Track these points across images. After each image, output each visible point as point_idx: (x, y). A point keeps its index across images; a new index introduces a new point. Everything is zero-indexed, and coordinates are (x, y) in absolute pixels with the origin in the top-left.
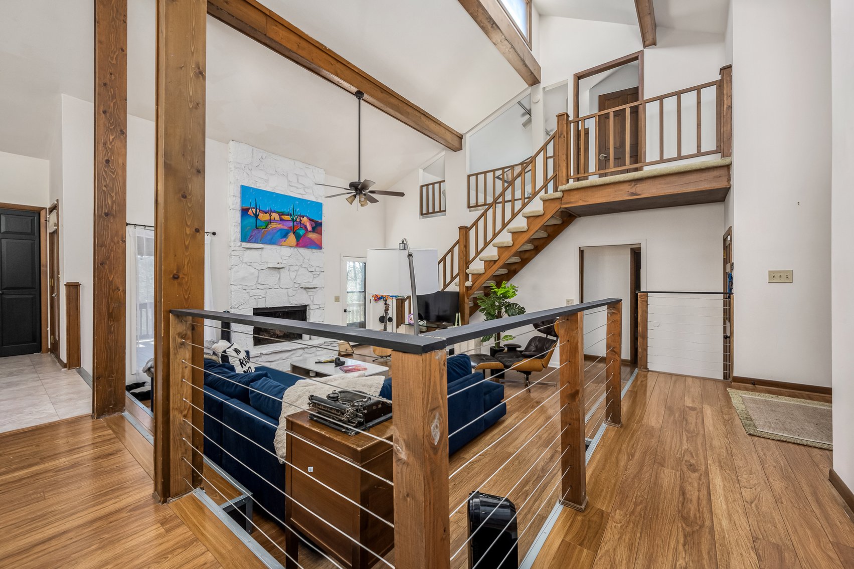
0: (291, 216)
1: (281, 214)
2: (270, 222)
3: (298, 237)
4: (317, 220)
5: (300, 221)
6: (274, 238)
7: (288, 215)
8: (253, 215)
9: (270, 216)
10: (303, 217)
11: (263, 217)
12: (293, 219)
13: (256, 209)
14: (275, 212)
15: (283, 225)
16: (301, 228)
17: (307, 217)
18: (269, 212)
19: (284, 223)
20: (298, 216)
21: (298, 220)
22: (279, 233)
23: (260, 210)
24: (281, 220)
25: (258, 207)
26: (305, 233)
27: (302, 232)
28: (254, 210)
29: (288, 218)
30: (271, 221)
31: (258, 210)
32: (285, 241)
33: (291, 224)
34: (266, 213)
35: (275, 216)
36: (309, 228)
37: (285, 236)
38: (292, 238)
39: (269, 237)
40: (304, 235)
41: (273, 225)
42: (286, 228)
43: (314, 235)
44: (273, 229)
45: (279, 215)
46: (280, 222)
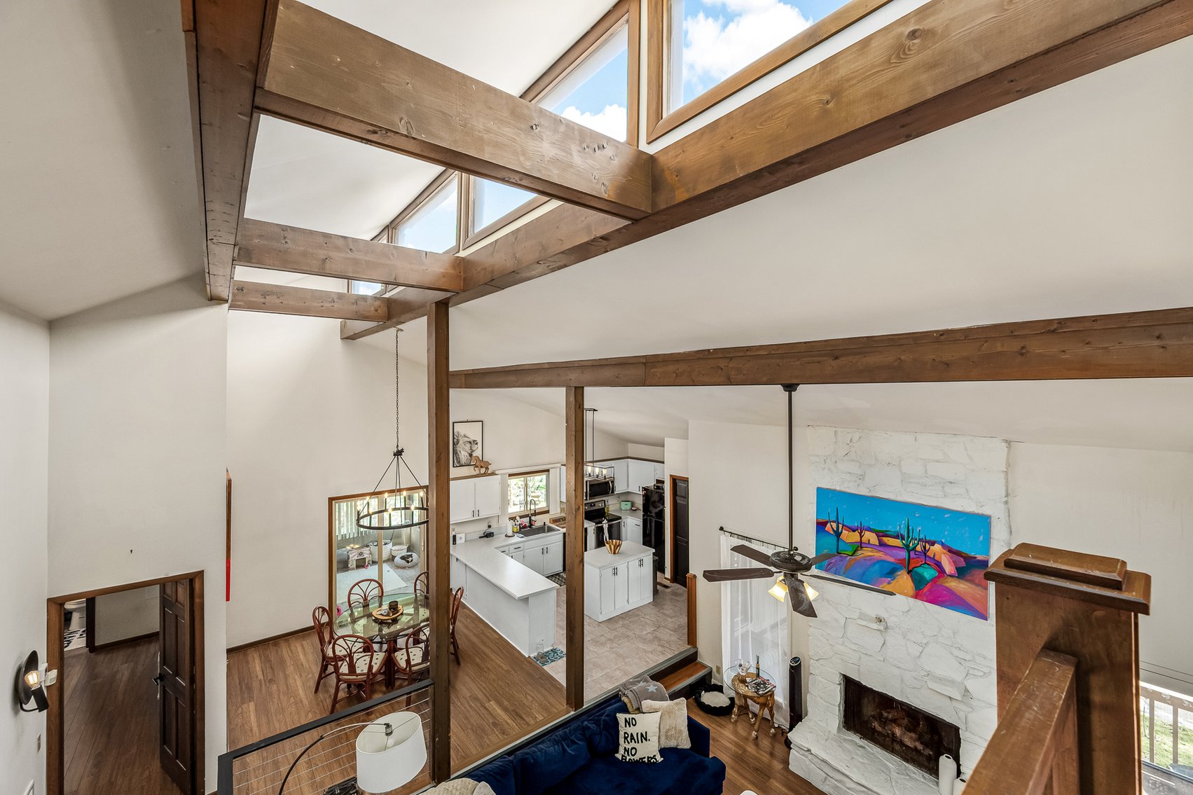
0: (903, 538)
1: (881, 535)
2: (861, 545)
3: (918, 582)
4: (972, 554)
5: (925, 552)
6: (867, 573)
7: (897, 537)
8: (832, 532)
9: (861, 537)
10: (933, 543)
11: (850, 537)
12: (907, 546)
13: (838, 523)
14: (870, 530)
15: (886, 554)
16: (926, 566)
17: (943, 545)
18: (861, 530)
19: (888, 551)
20: (920, 540)
21: (919, 548)
22: (877, 567)
23: (843, 525)
24: (882, 544)
25: (840, 520)
26: (938, 577)
27: (928, 573)
28: (834, 525)
29: (898, 542)
30: (863, 545)
31: (841, 526)
32: (889, 583)
33: (904, 554)
34: (854, 531)
35: (870, 537)
36: (948, 567)
37: (891, 573)
38: (904, 579)
39: (859, 571)
40: (934, 580)
41: (867, 552)
42: (892, 560)
43: (962, 586)
44: (866, 559)
45: (878, 536)
46: (880, 548)
